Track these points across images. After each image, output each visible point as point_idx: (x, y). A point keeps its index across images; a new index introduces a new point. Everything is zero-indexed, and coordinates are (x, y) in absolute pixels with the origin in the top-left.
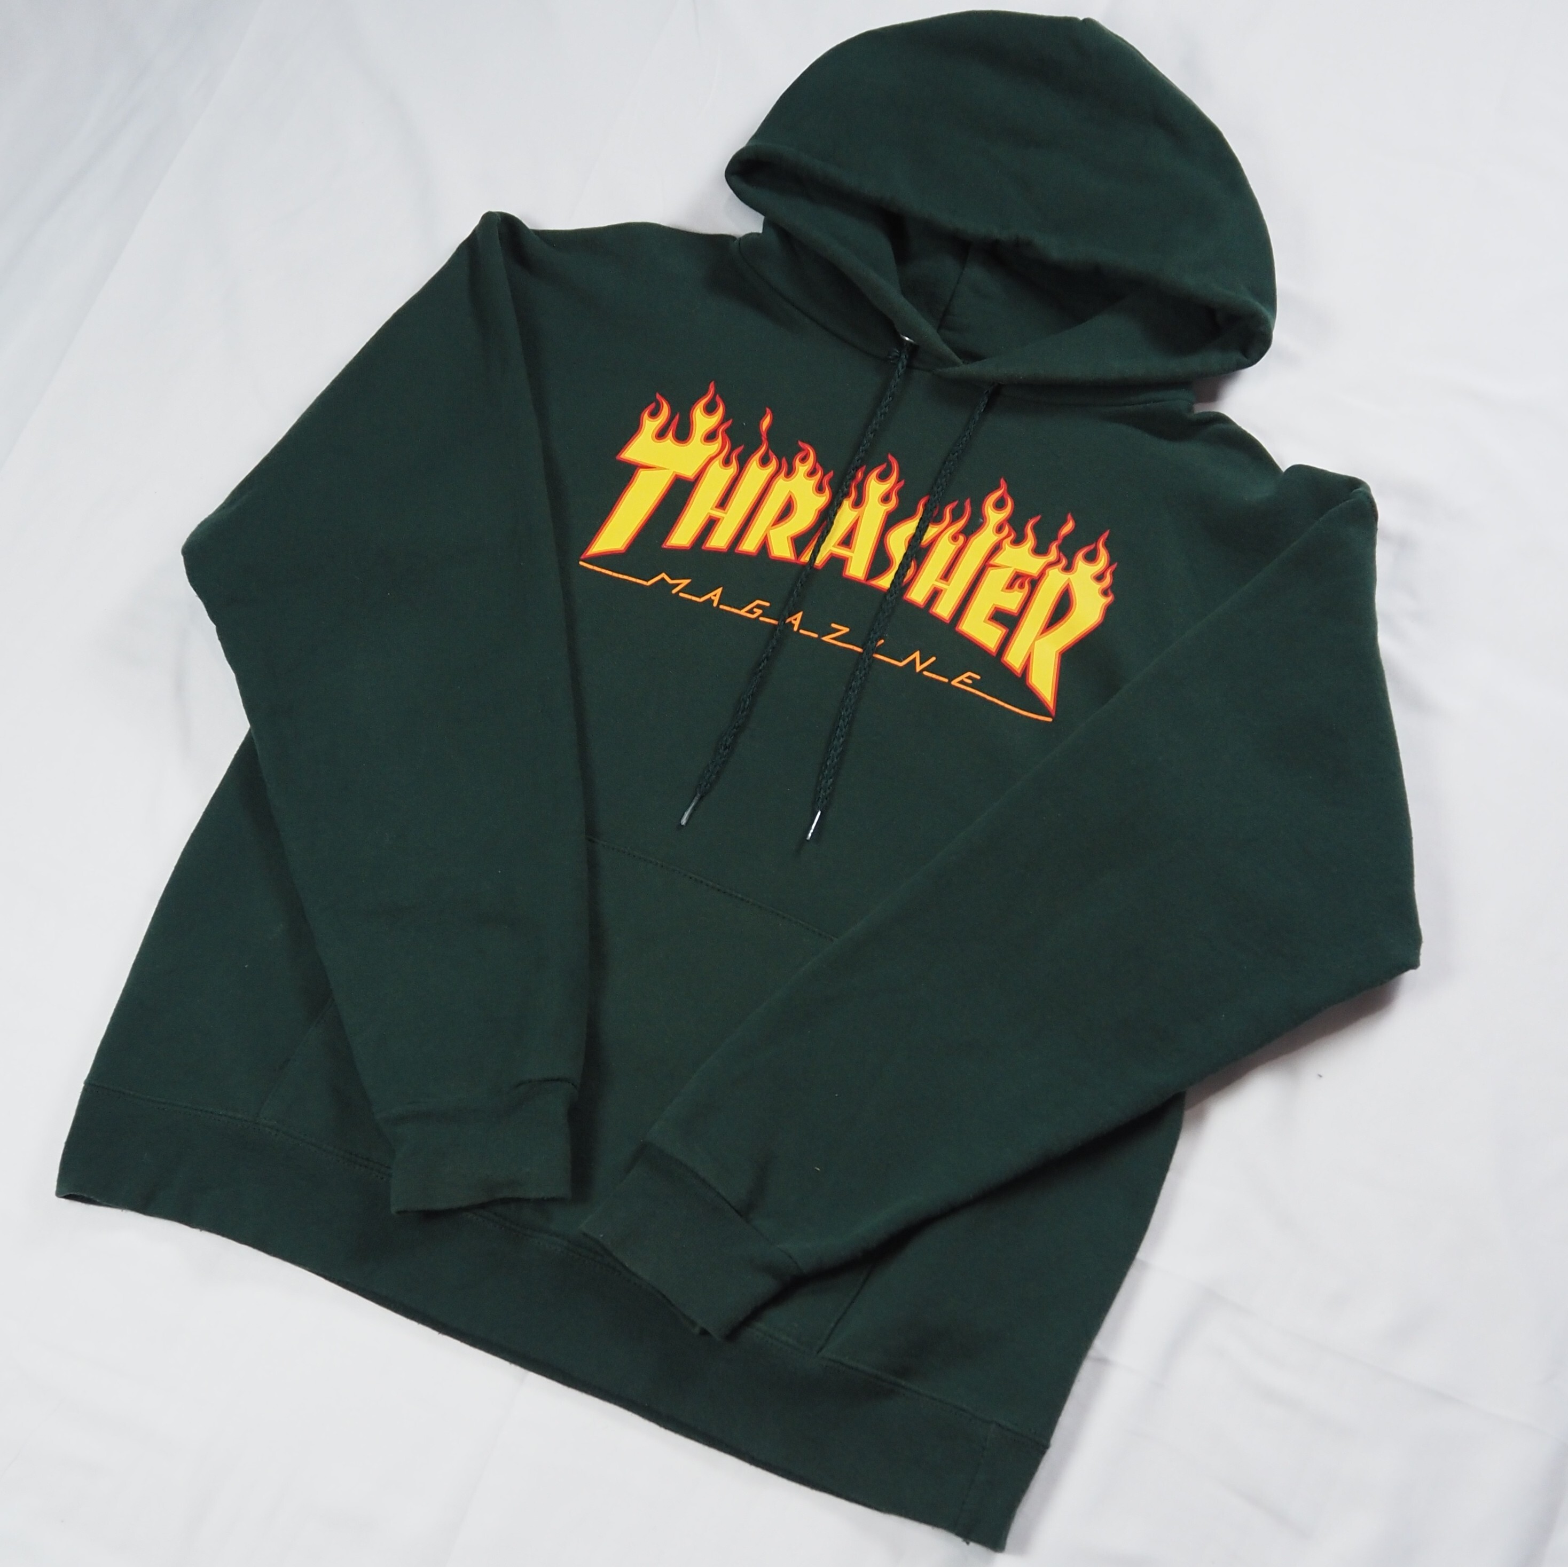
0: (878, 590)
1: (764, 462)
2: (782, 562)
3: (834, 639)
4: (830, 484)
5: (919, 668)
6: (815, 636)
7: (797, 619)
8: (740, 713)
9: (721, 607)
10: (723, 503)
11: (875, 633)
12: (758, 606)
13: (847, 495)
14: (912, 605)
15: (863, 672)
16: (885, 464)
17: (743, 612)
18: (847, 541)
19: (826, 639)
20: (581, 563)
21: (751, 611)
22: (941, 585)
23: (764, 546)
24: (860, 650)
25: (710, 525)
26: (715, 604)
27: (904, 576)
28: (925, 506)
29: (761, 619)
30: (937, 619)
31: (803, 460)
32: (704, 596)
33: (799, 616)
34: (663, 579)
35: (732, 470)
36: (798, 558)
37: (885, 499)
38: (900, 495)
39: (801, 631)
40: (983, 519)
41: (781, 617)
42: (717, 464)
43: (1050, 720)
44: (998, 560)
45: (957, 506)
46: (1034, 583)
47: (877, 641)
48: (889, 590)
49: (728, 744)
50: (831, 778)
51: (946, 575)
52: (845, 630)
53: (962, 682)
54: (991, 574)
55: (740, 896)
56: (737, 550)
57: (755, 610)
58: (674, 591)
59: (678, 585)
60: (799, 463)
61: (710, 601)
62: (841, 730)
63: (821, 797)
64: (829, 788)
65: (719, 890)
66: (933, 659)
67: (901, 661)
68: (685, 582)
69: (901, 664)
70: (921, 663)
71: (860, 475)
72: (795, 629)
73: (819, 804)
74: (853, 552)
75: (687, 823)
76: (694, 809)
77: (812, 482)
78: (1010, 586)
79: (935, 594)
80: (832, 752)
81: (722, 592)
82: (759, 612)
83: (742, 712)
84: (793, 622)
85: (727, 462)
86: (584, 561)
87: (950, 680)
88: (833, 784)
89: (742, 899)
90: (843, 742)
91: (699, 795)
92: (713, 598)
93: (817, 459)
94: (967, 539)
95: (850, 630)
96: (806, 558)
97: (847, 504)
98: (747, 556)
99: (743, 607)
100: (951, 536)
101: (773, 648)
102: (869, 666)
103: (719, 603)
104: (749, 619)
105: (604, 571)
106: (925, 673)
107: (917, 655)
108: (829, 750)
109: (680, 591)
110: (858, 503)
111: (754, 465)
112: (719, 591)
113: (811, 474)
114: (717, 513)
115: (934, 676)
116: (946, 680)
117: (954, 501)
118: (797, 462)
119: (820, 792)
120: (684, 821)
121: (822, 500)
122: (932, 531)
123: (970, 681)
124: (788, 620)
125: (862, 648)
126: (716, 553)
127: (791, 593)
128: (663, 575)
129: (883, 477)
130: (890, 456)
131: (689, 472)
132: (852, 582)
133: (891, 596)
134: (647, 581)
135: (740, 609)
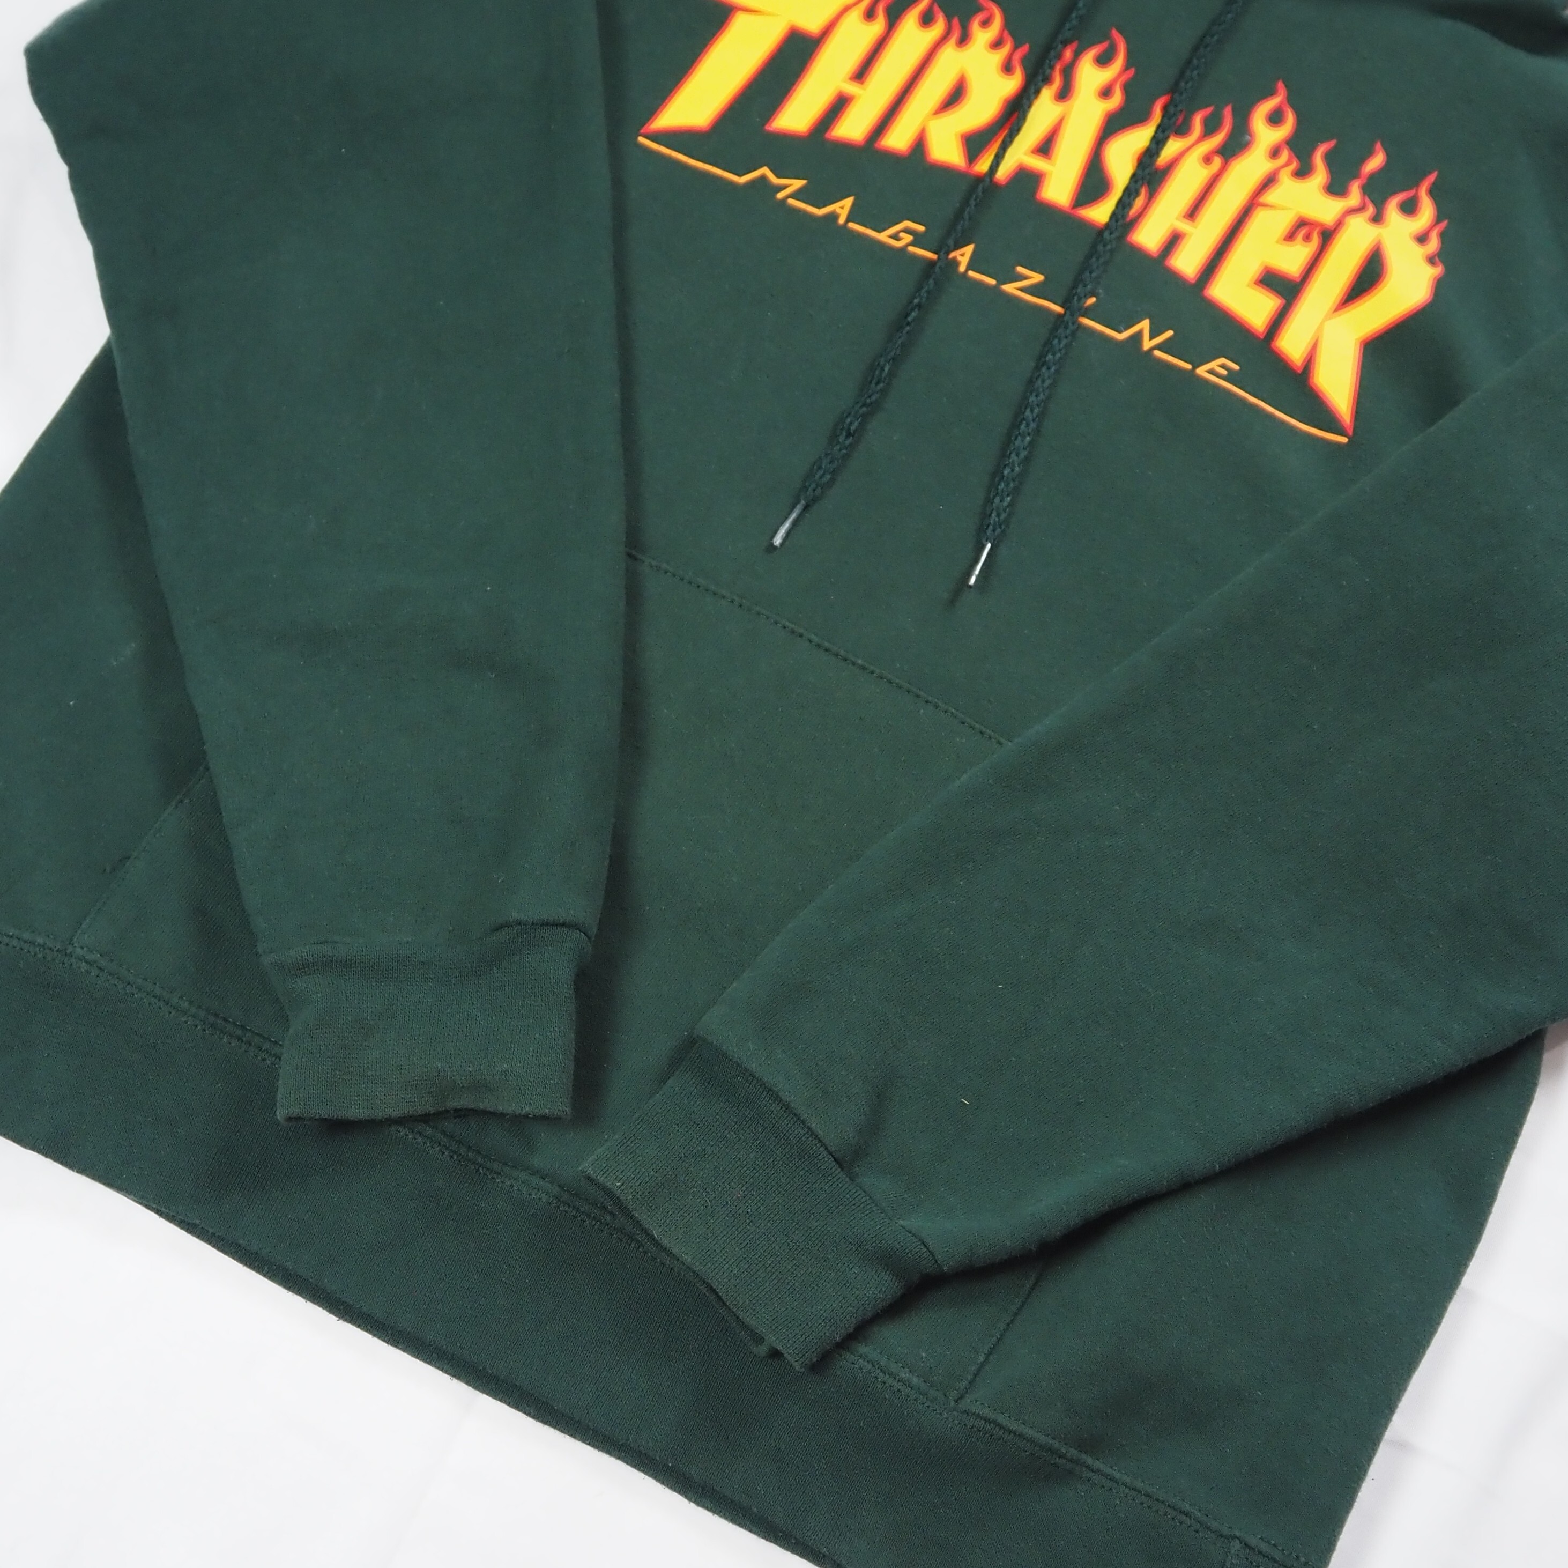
0: (1086, 225)
1: (926, 20)
2: (945, 170)
3: (1021, 289)
4: (1023, 61)
5: (1147, 344)
6: (992, 282)
7: (965, 255)
8: (873, 385)
9: (852, 225)
10: (861, 74)
11: (1085, 286)
12: (907, 231)
13: (1048, 80)
14: (1138, 252)
15: (1064, 342)
16: (1106, 44)
17: (883, 237)
18: (1045, 148)
19: (1010, 288)
20: (641, 140)
21: (895, 237)
22: (1184, 226)
23: (920, 144)
24: (1058, 309)
25: (840, 104)
26: (842, 221)
27: (1130, 206)
28: (1165, 109)
29: (911, 249)
30: (1175, 277)
31: (985, 24)
32: (825, 206)
33: (969, 250)
34: (763, 178)
35: (877, 27)
36: (970, 166)
37: (1105, 93)
38: (1126, 89)
39: (971, 273)
40: (1251, 135)
41: (942, 248)
42: (855, 16)
43: (1344, 440)
44: (1270, 197)
45: (1212, 114)
46: (1328, 235)
47: (1087, 296)
48: (1107, 226)
49: (853, 428)
50: (1008, 495)
51: (1193, 213)
52: (1037, 278)
53: (1211, 372)
54: (1260, 218)
55: (860, 662)
56: (879, 145)
57: (902, 235)
58: (780, 195)
59: (785, 187)
60: (978, 26)
61: (834, 216)
62: (1028, 425)
63: (992, 522)
64: (1005, 511)
65: (827, 650)
66: (1170, 333)
67: (1120, 332)
68: (797, 184)
69: (1121, 336)
70: (1151, 338)
71: (1068, 54)
72: (962, 268)
73: (989, 531)
74: (1053, 165)
75: (782, 544)
76: (795, 523)
77: (997, 57)
78: (1290, 237)
79: (1174, 240)
80: (1013, 456)
81: (854, 205)
82: (908, 238)
83: (877, 383)
84: (959, 258)
85: (869, 15)
86: (647, 136)
87: (1195, 367)
88: (1011, 505)
89: (863, 668)
90: (1030, 443)
91: (803, 502)
92: (839, 211)
93: (1008, 25)
94: (1226, 164)
95: (1046, 278)
96: (983, 166)
97: (1047, 95)
98: (892, 157)
99: (884, 230)
100: (1203, 155)
101: (928, 292)
102: (1073, 334)
103: (849, 220)
104: (891, 248)
105: (674, 154)
106: (1157, 353)
107: (1145, 325)
108: (1008, 453)
109: (792, 196)
110: (1064, 94)
111: (910, 23)
112: (848, 202)
113: (996, 45)
114: (851, 88)
115: (1170, 359)
116: (1188, 366)
117: (1209, 105)
118: (975, 26)
119: (990, 516)
120: (777, 541)
121: (1011, 85)
122: (1173, 147)
123: (1225, 372)
124: (952, 255)
125: (1062, 306)
126: (845, 147)
127: (958, 215)
128: (765, 171)
129: (1103, 61)
130: (1114, 32)
131: (813, 25)
132: (1050, 209)
133: (1111, 234)
134: (740, 175)
135: (880, 231)
